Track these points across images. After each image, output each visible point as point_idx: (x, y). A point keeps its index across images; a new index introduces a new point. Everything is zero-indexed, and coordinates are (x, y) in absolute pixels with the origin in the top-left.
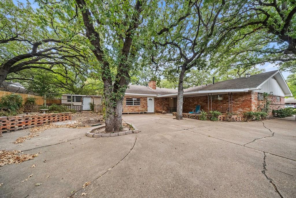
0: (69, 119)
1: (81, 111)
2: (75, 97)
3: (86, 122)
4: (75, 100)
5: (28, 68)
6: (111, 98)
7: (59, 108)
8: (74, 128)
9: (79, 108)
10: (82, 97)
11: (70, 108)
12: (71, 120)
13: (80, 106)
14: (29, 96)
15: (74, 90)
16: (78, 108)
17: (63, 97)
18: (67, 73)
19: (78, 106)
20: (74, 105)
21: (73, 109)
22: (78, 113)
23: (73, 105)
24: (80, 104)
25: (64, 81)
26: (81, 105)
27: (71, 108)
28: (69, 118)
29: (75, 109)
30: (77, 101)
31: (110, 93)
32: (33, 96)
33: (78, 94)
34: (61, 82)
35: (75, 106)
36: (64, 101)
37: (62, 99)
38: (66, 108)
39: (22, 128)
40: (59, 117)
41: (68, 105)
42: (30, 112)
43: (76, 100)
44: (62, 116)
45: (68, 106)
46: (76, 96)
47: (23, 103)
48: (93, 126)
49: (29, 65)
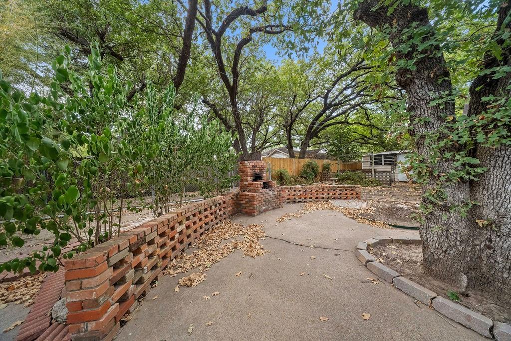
0: (357, 197)
1: (391, 183)
2: (383, 156)
3: (384, 210)
4: (383, 163)
5: (323, 128)
6: (442, 144)
7: (354, 177)
8: (353, 218)
9: (386, 176)
10: (396, 155)
11: (370, 177)
12: (360, 199)
13: (388, 174)
14: (325, 161)
15: (383, 145)
16: (384, 177)
17: (364, 158)
18: (368, 119)
19: (384, 174)
20: (378, 170)
21: (375, 178)
22: (383, 187)
23: (375, 172)
24: (388, 168)
25: (367, 133)
26: (390, 170)
27: (372, 176)
28: (357, 195)
29: (379, 178)
30: (387, 163)
31: (437, 123)
32: (329, 162)
33: (390, 150)
34: (363, 136)
35: (379, 172)
36: (366, 166)
37: (363, 162)
38: (364, 176)
39: (301, 200)
40: (341, 192)
41: (367, 172)
42: (325, 180)
43: (385, 161)
44: (346, 190)
45: (367, 174)
46: (385, 155)
47: (320, 170)
48: (395, 226)
49: (324, 125)
